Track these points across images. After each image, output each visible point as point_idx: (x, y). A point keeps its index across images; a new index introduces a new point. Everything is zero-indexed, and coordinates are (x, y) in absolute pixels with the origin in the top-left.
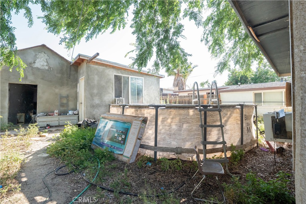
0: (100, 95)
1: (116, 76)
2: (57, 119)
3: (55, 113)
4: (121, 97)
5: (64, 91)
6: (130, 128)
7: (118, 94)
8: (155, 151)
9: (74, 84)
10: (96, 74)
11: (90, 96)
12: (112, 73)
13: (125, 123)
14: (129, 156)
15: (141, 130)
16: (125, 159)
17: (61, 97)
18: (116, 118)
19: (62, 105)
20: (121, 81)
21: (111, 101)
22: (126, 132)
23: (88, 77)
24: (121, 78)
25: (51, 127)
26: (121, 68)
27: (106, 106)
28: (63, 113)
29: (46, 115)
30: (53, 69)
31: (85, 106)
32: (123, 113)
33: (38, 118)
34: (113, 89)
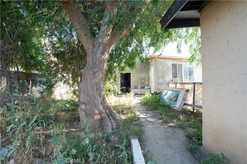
0: (163, 77)
1: (173, 64)
2: (140, 90)
3: (139, 88)
4: (177, 78)
5: (143, 75)
6: (179, 94)
7: (175, 76)
8: (193, 107)
9: (148, 71)
10: (160, 65)
11: (157, 78)
12: (170, 63)
13: (176, 92)
14: (178, 107)
15: (185, 95)
16: (176, 109)
17: (142, 79)
18: (172, 89)
19: (142, 83)
20: (177, 67)
21: (170, 80)
22: (177, 96)
23: (156, 67)
24: (177, 65)
25: (137, 94)
26: (176, 58)
27: (167, 83)
28: (143, 88)
29: (135, 88)
30: (137, 64)
31: (155, 84)
32: (176, 87)
33: (132, 90)
34: (171, 73)
